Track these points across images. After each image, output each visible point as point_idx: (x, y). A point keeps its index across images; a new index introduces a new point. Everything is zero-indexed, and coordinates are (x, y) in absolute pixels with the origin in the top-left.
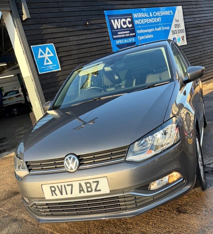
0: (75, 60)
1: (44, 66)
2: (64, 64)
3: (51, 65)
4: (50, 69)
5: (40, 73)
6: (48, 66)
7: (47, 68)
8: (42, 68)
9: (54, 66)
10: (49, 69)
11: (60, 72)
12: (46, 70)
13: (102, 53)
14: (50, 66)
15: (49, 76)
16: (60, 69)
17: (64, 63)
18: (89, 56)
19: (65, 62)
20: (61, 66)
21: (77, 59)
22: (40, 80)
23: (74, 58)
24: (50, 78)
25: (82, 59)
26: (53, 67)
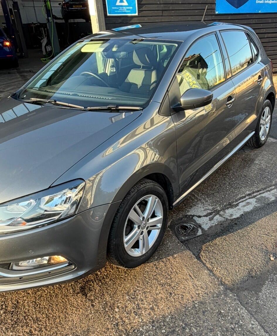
0: (159, 5)
1: (116, 7)
2: (143, 8)
3: (126, 7)
4: (123, 11)
5: (108, 15)
6: (121, 7)
7: (119, 10)
8: (113, 8)
9: (129, 8)
10: (121, 11)
11: (135, 18)
12: (117, 12)
13: (200, 3)
14: (124, 8)
15: (120, 21)
16: (137, 14)
17: (144, 6)
18: (180, 3)
19: (146, 5)
20: (138, 10)
21: (162, 5)
22: (106, 24)
23: (158, 3)
24: (120, 23)
25: (169, 5)
26: (127, 10)
